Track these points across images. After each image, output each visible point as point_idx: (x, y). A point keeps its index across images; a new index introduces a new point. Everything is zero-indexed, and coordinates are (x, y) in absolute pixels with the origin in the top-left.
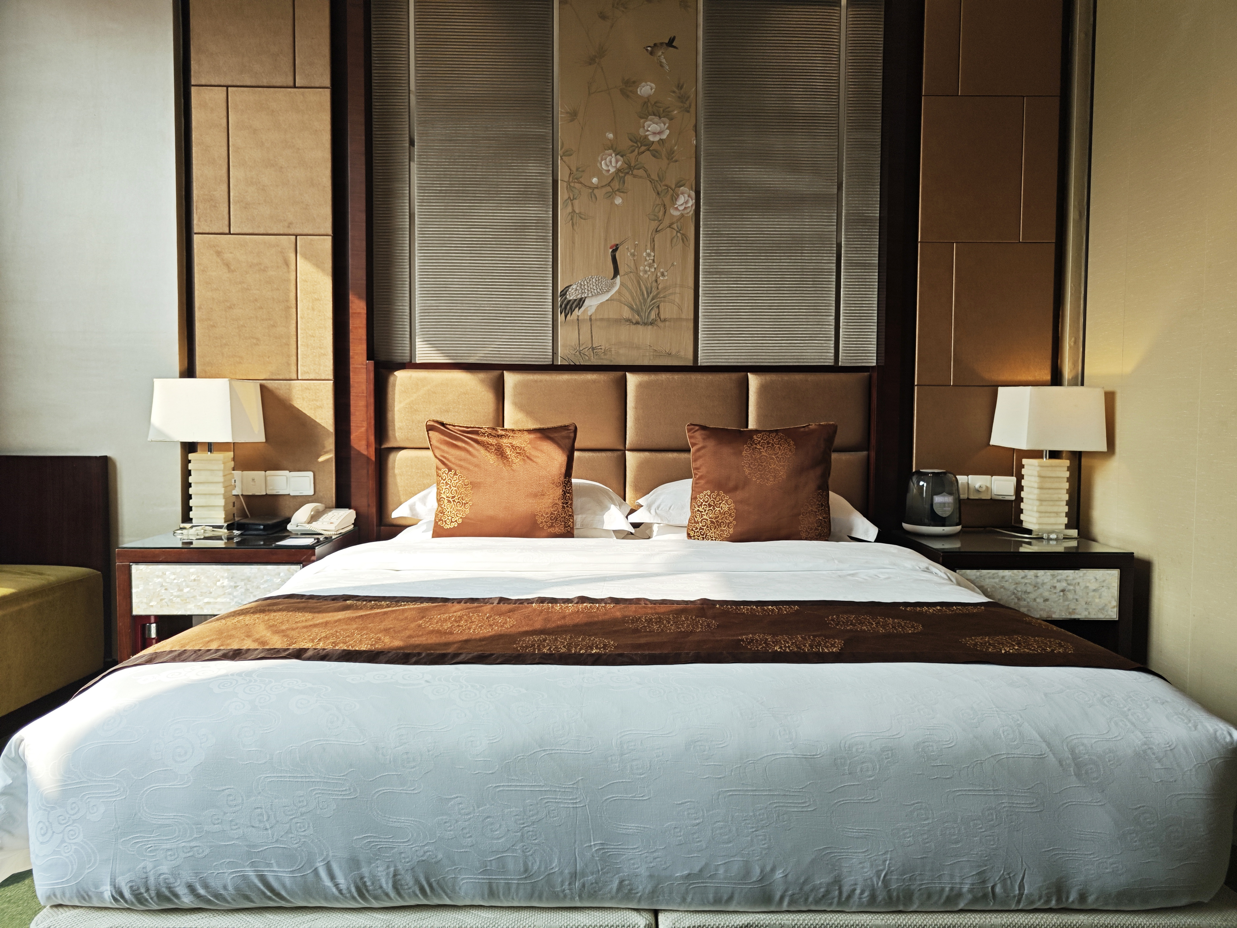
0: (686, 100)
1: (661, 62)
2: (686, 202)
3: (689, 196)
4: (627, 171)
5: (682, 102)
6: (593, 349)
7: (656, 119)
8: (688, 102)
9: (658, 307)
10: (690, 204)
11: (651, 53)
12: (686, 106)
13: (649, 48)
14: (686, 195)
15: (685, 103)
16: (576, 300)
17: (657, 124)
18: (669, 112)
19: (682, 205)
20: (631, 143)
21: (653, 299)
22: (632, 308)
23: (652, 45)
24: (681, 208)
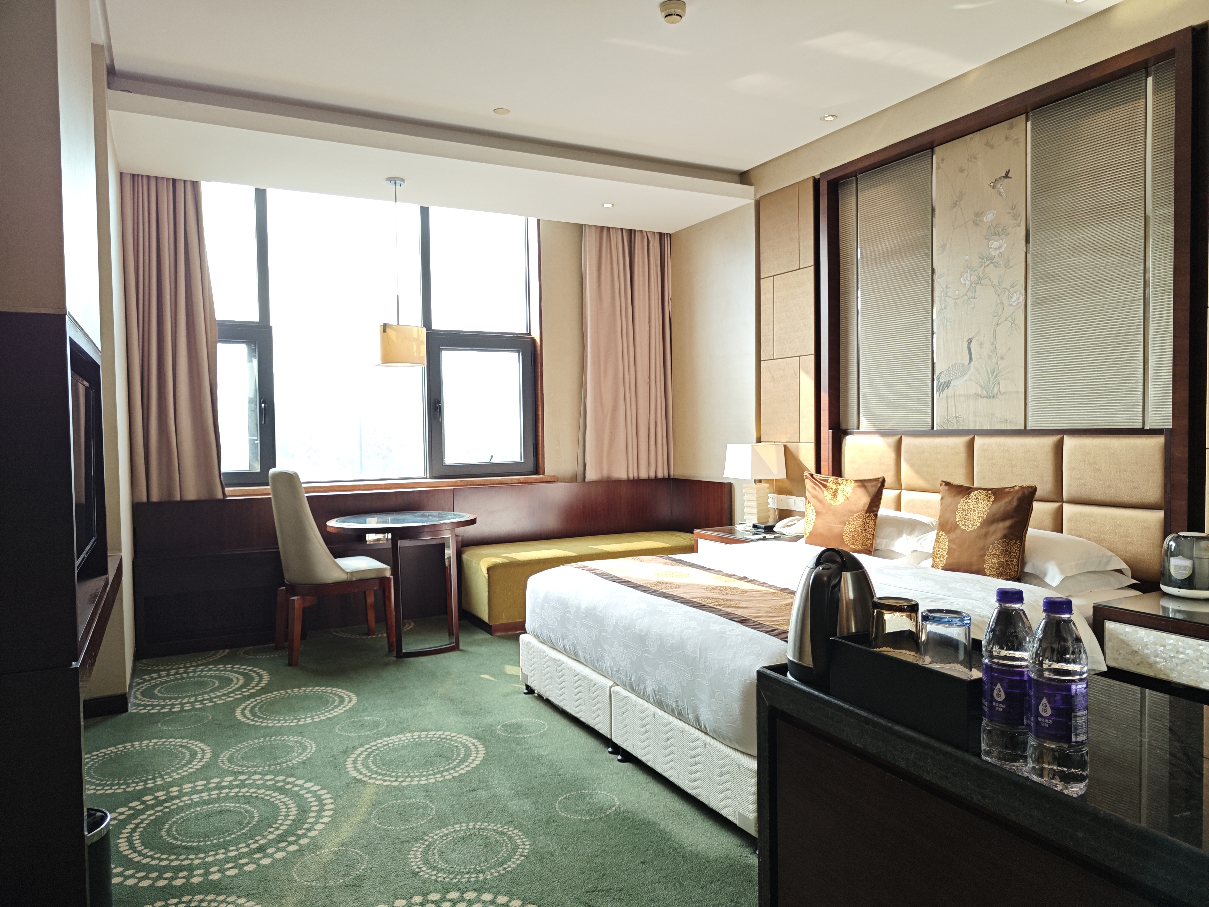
0: (1018, 217)
1: (1000, 192)
2: (1018, 299)
3: (1020, 293)
4: (977, 282)
5: (1015, 219)
6: (956, 417)
7: (997, 237)
8: (1019, 219)
9: (999, 383)
10: (1021, 300)
11: (994, 187)
12: (1018, 222)
13: (992, 184)
14: (1018, 293)
15: (1017, 220)
16: (945, 382)
17: (997, 241)
18: (1006, 230)
19: (1015, 301)
20: (981, 260)
21: (995, 377)
22: (982, 387)
23: (994, 181)
24: (1014, 304)
